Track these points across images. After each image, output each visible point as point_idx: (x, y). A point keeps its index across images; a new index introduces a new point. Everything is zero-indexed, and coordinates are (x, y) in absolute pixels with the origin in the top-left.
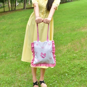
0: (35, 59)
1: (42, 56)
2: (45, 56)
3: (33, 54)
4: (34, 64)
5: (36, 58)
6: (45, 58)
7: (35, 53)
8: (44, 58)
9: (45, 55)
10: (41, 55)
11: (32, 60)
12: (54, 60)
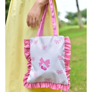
2: (48, 66)
3: (28, 63)
6: (48, 70)
7: (32, 62)
11: (26, 75)
12: (68, 78)
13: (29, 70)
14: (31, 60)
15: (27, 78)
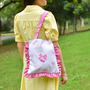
0: (30, 66)
1: (42, 59)
2: (46, 59)
3: (27, 59)
4: (30, 74)
5: (31, 64)
7: (30, 58)
8: (44, 62)
9: (45, 57)
10: (39, 58)
11: (26, 69)
12: (59, 68)
13: (29, 65)
14: (29, 57)
15: (28, 71)
